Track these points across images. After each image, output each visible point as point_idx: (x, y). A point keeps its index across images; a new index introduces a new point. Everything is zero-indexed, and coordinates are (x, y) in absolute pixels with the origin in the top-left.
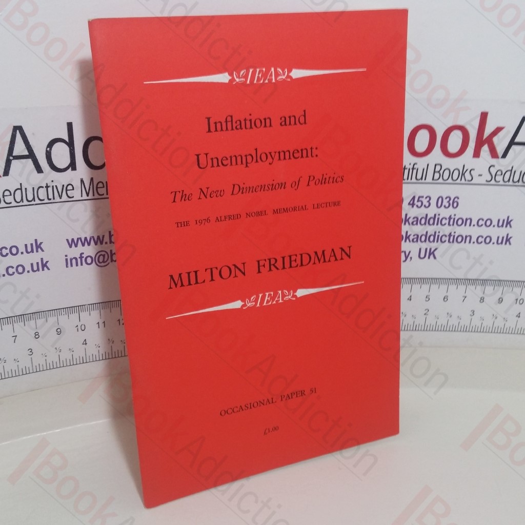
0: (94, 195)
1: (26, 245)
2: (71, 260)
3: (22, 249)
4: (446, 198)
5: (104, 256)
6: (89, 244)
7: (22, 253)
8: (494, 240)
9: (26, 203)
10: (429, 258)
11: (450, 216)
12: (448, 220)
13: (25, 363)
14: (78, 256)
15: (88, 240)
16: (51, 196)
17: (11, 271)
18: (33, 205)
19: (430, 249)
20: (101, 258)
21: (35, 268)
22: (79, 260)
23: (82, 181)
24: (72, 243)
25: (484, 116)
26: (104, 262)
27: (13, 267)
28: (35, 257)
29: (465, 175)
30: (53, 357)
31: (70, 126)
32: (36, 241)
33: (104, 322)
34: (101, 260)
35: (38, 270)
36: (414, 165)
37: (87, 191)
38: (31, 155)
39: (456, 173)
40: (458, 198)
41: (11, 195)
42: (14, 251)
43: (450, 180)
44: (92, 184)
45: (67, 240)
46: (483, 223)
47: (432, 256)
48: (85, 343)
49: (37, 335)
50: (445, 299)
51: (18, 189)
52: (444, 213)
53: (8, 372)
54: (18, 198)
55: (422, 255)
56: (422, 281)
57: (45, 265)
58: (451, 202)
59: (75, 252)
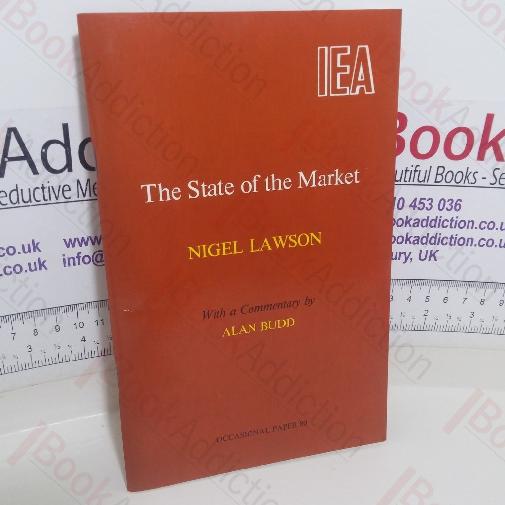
0: (90, 196)
1: (23, 246)
2: (69, 260)
3: (19, 249)
4: (448, 201)
5: (101, 255)
6: (86, 244)
7: (19, 253)
8: (497, 243)
9: (22, 203)
10: (429, 260)
11: (453, 218)
12: (450, 222)
13: (24, 358)
14: (75, 256)
15: (86, 240)
16: (47, 197)
17: (8, 270)
18: (29, 206)
19: (431, 251)
20: (99, 258)
21: (33, 268)
22: (77, 260)
23: (78, 182)
24: (69, 243)
25: (490, 118)
26: (101, 261)
27: (10, 267)
28: (33, 257)
29: (469, 177)
30: (52, 354)
31: (65, 127)
32: (33, 241)
33: (102, 320)
34: (99, 259)
35: (36, 269)
36: (416, 166)
37: (84, 192)
38: (27, 157)
39: (459, 176)
40: (460, 200)
41: (7, 196)
42: (11, 251)
43: (453, 183)
44: (88, 185)
45: (65, 240)
46: (486, 225)
47: (432, 258)
48: (83, 340)
49: (36, 332)
50: (445, 300)
51: (14, 190)
52: (446, 215)
53: (8, 368)
54: (14, 200)
55: (423, 257)
56: (422, 281)
57: (42, 265)
58: (453, 204)
59: (72, 252)
